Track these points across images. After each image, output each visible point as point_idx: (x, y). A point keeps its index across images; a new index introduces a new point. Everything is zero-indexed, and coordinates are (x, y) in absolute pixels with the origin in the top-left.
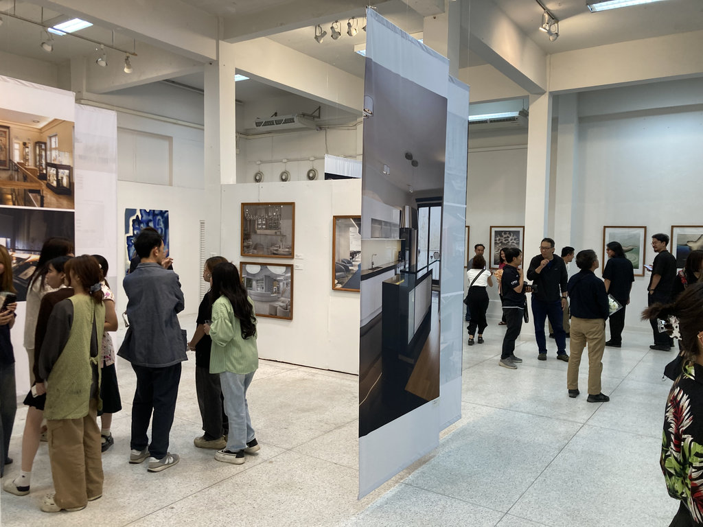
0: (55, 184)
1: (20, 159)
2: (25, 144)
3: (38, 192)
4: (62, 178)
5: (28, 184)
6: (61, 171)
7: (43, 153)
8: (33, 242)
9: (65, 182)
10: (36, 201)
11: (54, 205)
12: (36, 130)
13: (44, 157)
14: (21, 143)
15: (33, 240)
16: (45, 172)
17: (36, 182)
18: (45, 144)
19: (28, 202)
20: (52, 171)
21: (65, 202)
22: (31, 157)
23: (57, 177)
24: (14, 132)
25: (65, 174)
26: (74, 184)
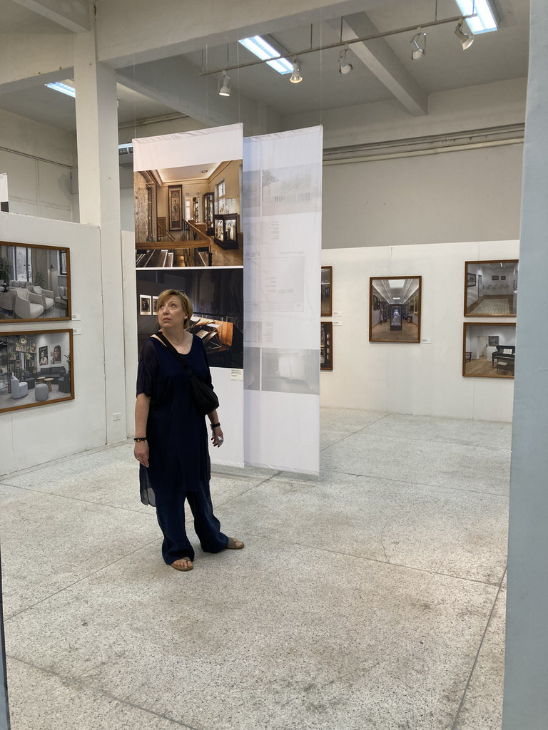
0: (222, 238)
1: (191, 217)
2: (195, 199)
3: (206, 249)
4: (229, 230)
5: (198, 242)
6: (227, 222)
7: (211, 206)
8: (202, 305)
9: (232, 235)
10: (205, 259)
11: (222, 262)
12: (204, 181)
13: (212, 210)
14: (192, 199)
15: (202, 302)
16: (212, 226)
17: (206, 239)
18: (213, 194)
19: (198, 262)
20: (219, 224)
21: (232, 258)
22: (200, 213)
23: (224, 229)
24: (185, 190)
25: (232, 225)
26: (242, 235)
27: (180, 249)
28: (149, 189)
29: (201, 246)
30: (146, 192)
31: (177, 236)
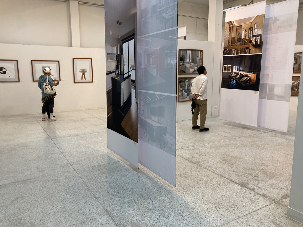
0: (255, 43)
1: (244, 37)
2: (246, 30)
3: (248, 48)
4: (258, 40)
6: (257, 37)
7: (252, 32)
8: (245, 68)
9: (259, 42)
10: (248, 51)
11: (254, 52)
12: (250, 23)
13: (252, 34)
14: (245, 30)
15: (246, 67)
16: (251, 39)
17: (249, 44)
18: (253, 28)
19: (245, 52)
20: (254, 38)
21: (258, 50)
22: (247, 35)
23: (256, 41)
24: (243, 27)
25: (259, 38)
26: (262, 42)
27: (239, 48)
28: (230, 28)
29: (246, 47)
30: (229, 29)
31: (238, 44)
